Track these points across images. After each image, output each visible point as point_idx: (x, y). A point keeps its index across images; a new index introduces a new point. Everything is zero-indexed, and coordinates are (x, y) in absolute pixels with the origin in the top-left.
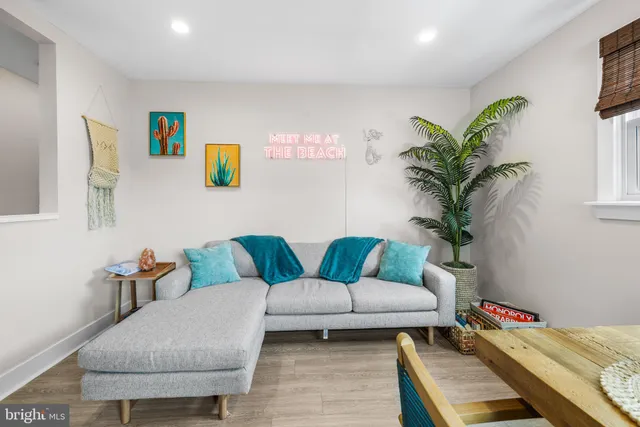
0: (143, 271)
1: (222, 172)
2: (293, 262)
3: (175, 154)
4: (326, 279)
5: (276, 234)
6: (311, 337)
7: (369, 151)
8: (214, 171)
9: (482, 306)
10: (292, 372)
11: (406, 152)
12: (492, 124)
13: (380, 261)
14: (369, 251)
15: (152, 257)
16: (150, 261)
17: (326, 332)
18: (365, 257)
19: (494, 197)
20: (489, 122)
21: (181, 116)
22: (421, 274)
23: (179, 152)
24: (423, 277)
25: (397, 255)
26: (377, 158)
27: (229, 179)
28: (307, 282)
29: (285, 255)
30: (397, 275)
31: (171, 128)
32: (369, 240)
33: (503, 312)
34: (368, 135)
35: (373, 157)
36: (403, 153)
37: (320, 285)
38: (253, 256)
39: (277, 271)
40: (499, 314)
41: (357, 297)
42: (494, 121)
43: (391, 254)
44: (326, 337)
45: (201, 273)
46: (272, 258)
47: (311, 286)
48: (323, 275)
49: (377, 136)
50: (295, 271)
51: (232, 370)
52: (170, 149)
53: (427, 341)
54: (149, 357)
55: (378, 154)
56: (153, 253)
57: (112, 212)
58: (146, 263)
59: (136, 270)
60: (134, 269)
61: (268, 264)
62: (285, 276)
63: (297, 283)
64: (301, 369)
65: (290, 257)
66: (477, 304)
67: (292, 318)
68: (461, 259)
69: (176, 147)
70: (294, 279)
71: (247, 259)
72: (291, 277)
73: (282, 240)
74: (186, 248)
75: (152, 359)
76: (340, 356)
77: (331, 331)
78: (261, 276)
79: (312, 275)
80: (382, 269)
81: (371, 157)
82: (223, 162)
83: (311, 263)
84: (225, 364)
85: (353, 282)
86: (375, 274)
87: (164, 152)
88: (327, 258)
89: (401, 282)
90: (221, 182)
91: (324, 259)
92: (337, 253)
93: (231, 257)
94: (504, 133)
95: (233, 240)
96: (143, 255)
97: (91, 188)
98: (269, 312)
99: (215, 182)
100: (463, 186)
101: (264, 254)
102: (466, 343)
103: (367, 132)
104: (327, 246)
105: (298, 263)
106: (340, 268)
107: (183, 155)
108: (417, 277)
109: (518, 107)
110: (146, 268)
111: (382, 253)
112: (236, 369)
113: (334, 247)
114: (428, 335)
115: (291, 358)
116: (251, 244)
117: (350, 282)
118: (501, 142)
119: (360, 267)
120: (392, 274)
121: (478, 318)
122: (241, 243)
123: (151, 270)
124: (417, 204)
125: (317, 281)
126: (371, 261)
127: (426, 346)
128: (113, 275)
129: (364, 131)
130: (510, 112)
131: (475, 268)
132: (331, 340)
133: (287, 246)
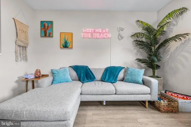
0: (36, 77)
1: (66, 43)
2: (91, 75)
3: (49, 36)
4: (104, 81)
5: (85, 65)
6: (99, 103)
7: (119, 35)
8: (63, 42)
9: (165, 92)
10: (91, 119)
11: (133, 35)
12: (168, 22)
13: (124, 75)
14: (120, 71)
15: (40, 72)
16: (39, 74)
17: (104, 102)
18: (119, 73)
19: (169, 51)
20: (168, 21)
21: (51, 22)
22: (142, 79)
23: (51, 35)
24: (143, 81)
25: (131, 73)
26: (122, 38)
27: (68, 45)
28: (97, 82)
29: (89, 72)
30: (132, 80)
31: (48, 27)
32: (120, 67)
33: (176, 95)
34: (119, 29)
35: (121, 37)
36: (132, 36)
37: (102, 84)
38: (77, 72)
39: (85, 78)
40: (174, 96)
41: (118, 88)
42: (170, 21)
43: (129, 72)
44: (104, 104)
45: (56, 78)
46: (83, 73)
47: (98, 84)
48: (103, 80)
49: (122, 30)
50: (92, 78)
51: (63, 121)
52: (48, 34)
53: (145, 107)
54: (23, 113)
55: (123, 36)
56: (40, 71)
57: (26, 56)
58: (37, 74)
59: (34, 77)
60: (33, 77)
61: (82, 75)
62: (88, 80)
63: (93, 82)
64: (95, 118)
65: (90, 73)
66: (163, 92)
67: (91, 96)
68: (156, 75)
69: (50, 34)
70: (92, 81)
71: (74, 74)
72: (91, 80)
73: (87, 67)
74: (52, 69)
75: (24, 114)
76: (111, 112)
77: (106, 102)
78: (80, 80)
79: (98, 80)
80: (125, 78)
81: (120, 37)
82: (66, 39)
83: (98, 75)
84: (59, 118)
85: (114, 83)
86: (123, 80)
87: (45, 36)
88: (104, 74)
89: (134, 83)
90: (65, 46)
91: (103, 74)
92: (108, 72)
93: (69, 73)
94: (174, 25)
95: (70, 67)
96: (36, 71)
97: (17, 46)
98: (82, 93)
99: (64, 46)
100: (157, 46)
101: (81, 72)
102: (163, 108)
103: (119, 28)
104: (104, 69)
105: (93, 75)
106: (109, 78)
107: (52, 37)
108: (141, 81)
109: (181, 13)
110: (37, 76)
111: (125, 72)
112: (65, 120)
113: (107, 70)
114: (145, 104)
115: (91, 113)
116: (76, 68)
117: (113, 83)
118: (172, 29)
119: (117, 77)
120: (130, 80)
121: (165, 97)
122: (72, 68)
123: (39, 77)
124: (137, 55)
125: (101, 82)
126: (121, 75)
127: (145, 109)
128: (24, 78)
129: (117, 28)
130: (177, 16)
131: (162, 78)
132: (107, 105)
133: (89, 69)
